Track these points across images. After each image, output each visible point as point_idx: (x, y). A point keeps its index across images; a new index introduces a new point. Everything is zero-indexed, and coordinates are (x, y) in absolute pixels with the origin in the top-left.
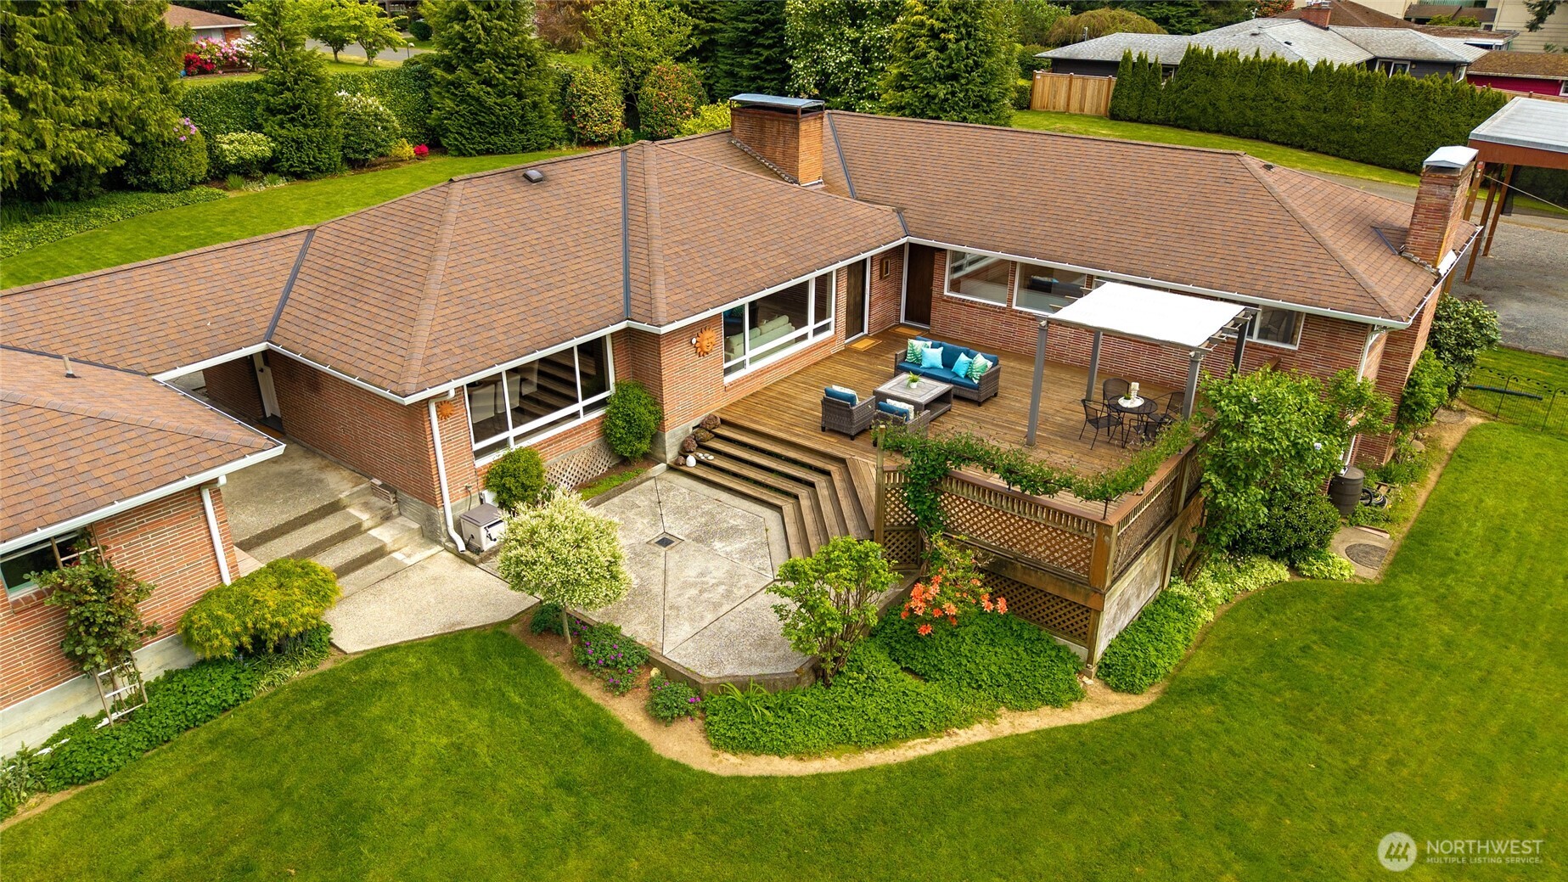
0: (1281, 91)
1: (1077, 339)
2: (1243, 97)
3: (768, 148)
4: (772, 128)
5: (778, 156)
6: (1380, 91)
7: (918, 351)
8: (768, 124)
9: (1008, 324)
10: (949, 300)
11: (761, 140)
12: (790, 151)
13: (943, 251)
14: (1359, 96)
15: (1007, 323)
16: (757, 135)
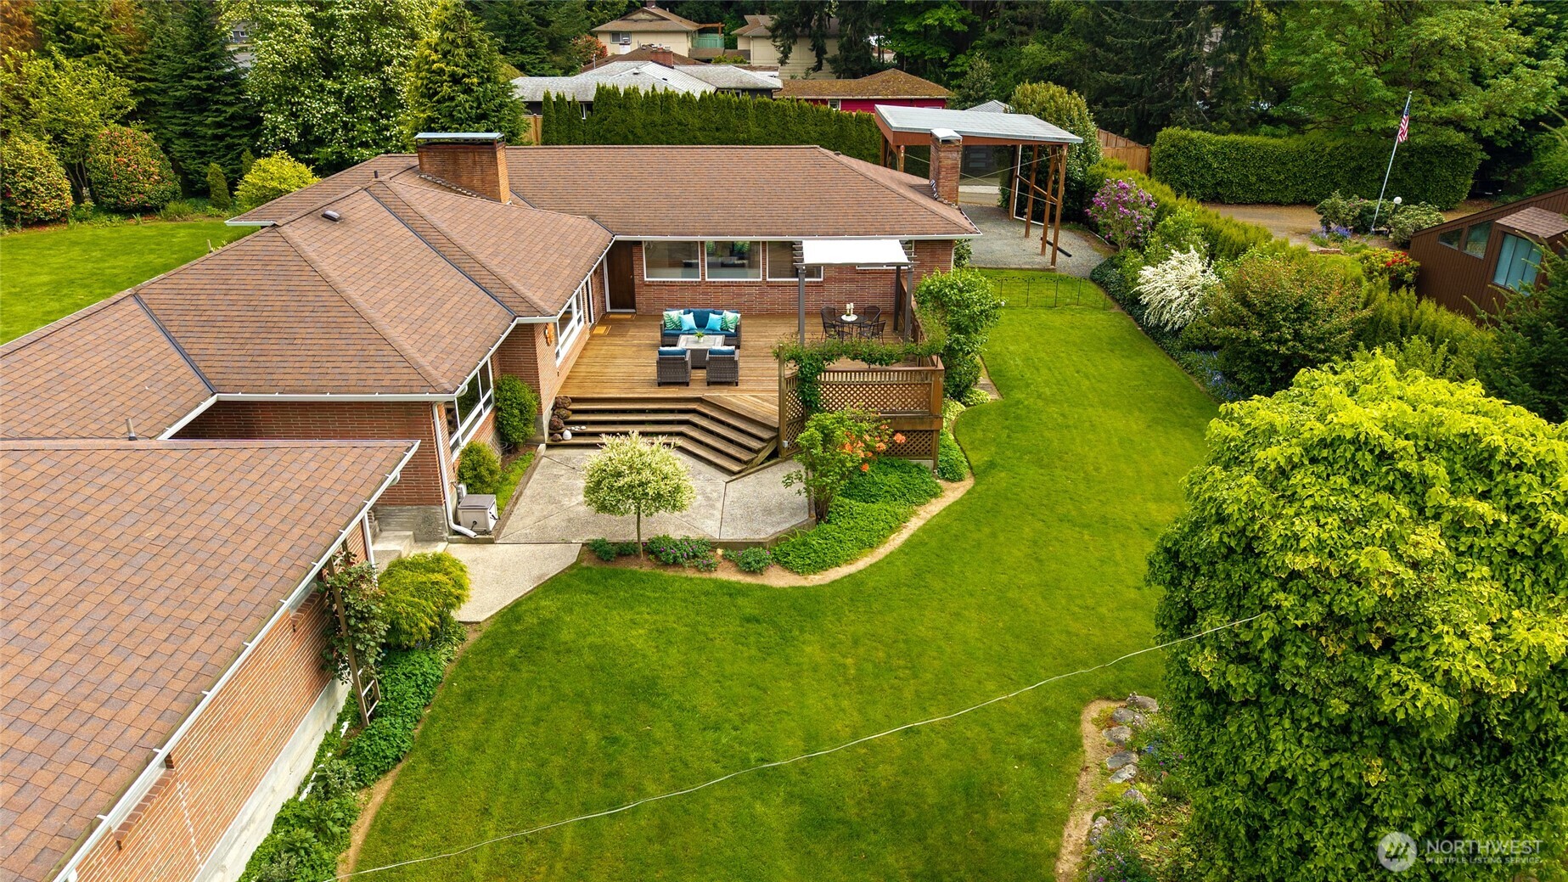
0: (681, 117)
1: (762, 294)
2: (654, 125)
3: (464, 178)
4: (466, 160)
5: (476, 183)
6: (751, 111)
7: (676, 319)
8: (462, 157)
9: (705, 293)
10: (651, 285)
11: (455, 171)
12: (489, 178)
13: (639, 243)
14: (739, 117)
15: (703, 293)
16: (450, 168)
